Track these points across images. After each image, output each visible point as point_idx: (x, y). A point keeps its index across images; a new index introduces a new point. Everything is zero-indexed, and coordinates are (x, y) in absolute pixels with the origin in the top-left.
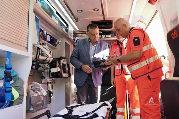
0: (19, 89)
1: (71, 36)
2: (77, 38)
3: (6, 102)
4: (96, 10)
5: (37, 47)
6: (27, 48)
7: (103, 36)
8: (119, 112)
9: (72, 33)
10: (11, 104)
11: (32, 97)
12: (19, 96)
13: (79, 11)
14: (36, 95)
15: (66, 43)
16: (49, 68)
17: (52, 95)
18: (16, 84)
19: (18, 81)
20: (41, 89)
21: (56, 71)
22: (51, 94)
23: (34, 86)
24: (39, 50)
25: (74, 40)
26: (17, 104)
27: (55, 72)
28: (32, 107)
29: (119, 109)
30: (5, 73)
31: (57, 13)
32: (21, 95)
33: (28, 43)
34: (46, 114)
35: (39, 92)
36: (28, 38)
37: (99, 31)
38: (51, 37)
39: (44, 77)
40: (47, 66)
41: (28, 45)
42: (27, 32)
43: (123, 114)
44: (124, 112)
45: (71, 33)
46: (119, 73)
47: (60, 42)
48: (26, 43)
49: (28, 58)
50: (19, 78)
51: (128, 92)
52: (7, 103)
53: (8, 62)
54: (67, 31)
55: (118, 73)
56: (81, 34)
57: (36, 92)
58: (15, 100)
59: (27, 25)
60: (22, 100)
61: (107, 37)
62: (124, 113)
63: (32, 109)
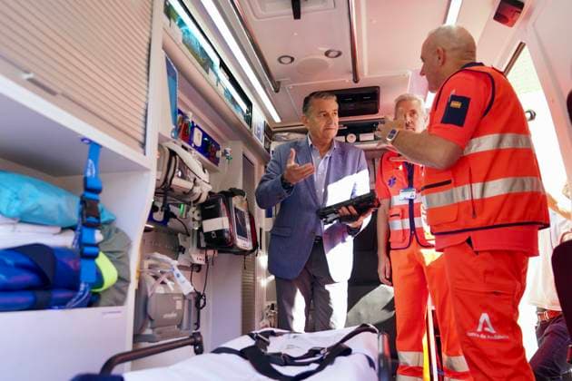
0: (119, 259)
1: (258, 135)
2: (274, 146)
3: (82, 286)
4: (331, 54)
5: (169, 149)
6: (143, 145)
7: (351, 138)
8: (406, 365)
9: (262, 127)
10: (92, 301)
11: (150, 294)
12: (117, 282)
13: (283, 60)
14: (160, 290)
15: (244, 155)
16: (197, 218)
17: (205, 303)
18: (110, 244)
19: (114, 236)
20: (175, 275)
21: (219, 228)
22: (202, 302)
23: (157, 266)
24: (173, 158)
25: (268, 150)
26: (111, 305)
27: (216, 231)
28: (149, 325)
29: (407, 358)
30: (83, 202)
31: (222, 65)
32: (123, 280)
33: (145, 129)
34: (191, 344)
35: (169, 283)
36: (146, 117)
37: (340, 123)
38: (205, 135)
39: (184, 249)
40: (194, 213)
41: (145, 136)
42: (144, 99)
43: (417, 372)
44: (420, 365)
45: (259, 129)
46: (404, 240)
47: (228, 149)
48: (142, 131)
49: (146, 175)
50: (117, 230)
51: (434, 303)
52: (84, 292)
53: (92, 172)
54: (249, 120)
55: (399, 242)
56: (286, 134)
57: (163, 283)
58: (105, 291)
59: (145, 81)
60: (124, 294)
61: (361, 139)
62: (422, 368)
63: (148, 332)
